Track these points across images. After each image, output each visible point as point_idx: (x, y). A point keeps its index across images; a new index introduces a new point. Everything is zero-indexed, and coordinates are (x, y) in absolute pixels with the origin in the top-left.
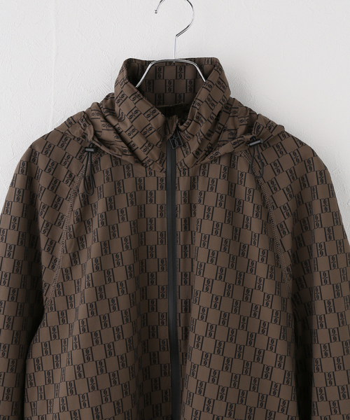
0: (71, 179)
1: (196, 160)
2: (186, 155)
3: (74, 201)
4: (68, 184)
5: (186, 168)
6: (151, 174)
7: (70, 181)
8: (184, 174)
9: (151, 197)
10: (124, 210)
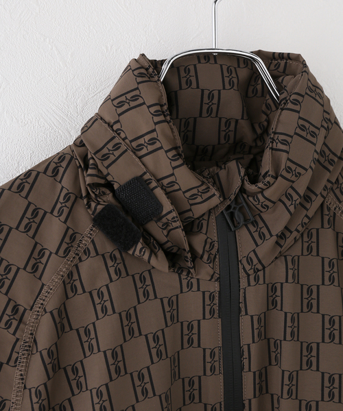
0: (18, 316)
1: (279, 249)
2: (259, 241)
3: (27, 367)
4: (12, 330)
5: (260, 267)
6: (190, 286)
7: (15, 323)
8: (257, 279)
9: (190, 335)
10: (145, 372)
